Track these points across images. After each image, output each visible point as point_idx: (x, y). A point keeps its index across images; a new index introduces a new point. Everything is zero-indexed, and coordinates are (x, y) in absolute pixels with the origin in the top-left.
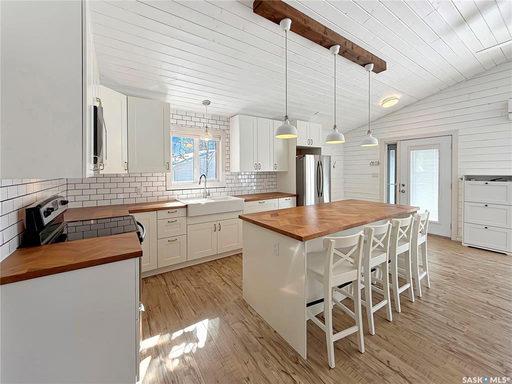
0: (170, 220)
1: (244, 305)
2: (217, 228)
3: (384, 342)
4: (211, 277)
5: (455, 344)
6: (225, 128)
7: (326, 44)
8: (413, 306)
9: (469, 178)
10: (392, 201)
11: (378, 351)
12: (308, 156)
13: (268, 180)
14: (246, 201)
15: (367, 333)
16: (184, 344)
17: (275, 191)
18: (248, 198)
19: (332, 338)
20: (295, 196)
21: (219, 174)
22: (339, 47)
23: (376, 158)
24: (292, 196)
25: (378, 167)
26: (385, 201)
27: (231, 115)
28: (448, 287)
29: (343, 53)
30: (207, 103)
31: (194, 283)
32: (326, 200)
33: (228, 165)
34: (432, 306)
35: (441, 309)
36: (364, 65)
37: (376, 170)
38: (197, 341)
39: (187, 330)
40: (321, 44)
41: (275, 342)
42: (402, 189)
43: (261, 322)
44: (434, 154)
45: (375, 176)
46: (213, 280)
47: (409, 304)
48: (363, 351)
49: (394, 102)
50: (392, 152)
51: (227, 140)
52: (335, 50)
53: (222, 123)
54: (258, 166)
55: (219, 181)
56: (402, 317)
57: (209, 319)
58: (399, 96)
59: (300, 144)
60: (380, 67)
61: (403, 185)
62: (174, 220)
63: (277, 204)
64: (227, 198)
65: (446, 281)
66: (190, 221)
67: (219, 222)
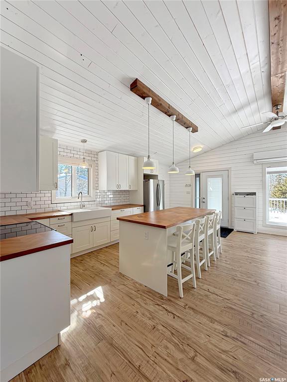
0: (59, 225)
1: (121, 276)
2: (93, 229)
3: (205, 281)
4: (92, 262)
5: (236, 277)
6: (95, 159)
7: (169, 114)
8: (215, 263)
9: (237, 194)
10: (198, 207)
11: (203, 286)
12: (151, 180)
13: (124, 196)
14: (112, 210)
15: (197, 278)
16: (90, 302)
17: (129, 203)
18: (114, 208)
19: (182, 281)
20: (143, 206)
21: (90, 192)
22: (175, 116)
23: (189, 182)
24: (141, 206)
25: (190, 188)
26: (194, 207)
27: (99, 151)
28: (230, 252)
29: (177, 120)
30: (84, 141)
31: (81, 268)
32: (161, 208)
33: (97, 185)
34: (224, 261)
35: (228, 262)
36: (187, 128)
37: (189, 189)
38: (99, 299)
39: (89, 294)
40: (166, 113)
41: (147, 292)
42: (203, 201)
43: (135, 283)
44: (219, 180)
45: (188, 193)
46: (94, 264)
47: (213, 262)
48: (196, 287)
49: (200, 150)
50: (198, 179)
51: (97, 168)
52: (173, 118)
53: (93, 156)
54: (119, 186)
55: (90, 196)
56: (211, 268)
57: (102, 286)
58: (202, 146)
59: (146, 172)
60: (195, 130)
61: (204, 199)
62: (63, 224)
63: (132, 212)
64: (97, 209)
65: (229, 249)
66: (74, 225)
67: (95, 225)
